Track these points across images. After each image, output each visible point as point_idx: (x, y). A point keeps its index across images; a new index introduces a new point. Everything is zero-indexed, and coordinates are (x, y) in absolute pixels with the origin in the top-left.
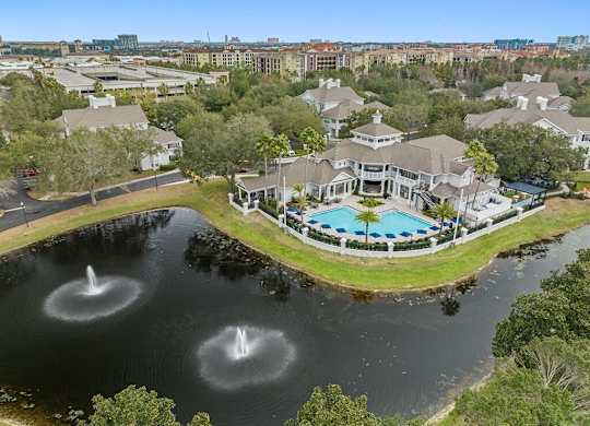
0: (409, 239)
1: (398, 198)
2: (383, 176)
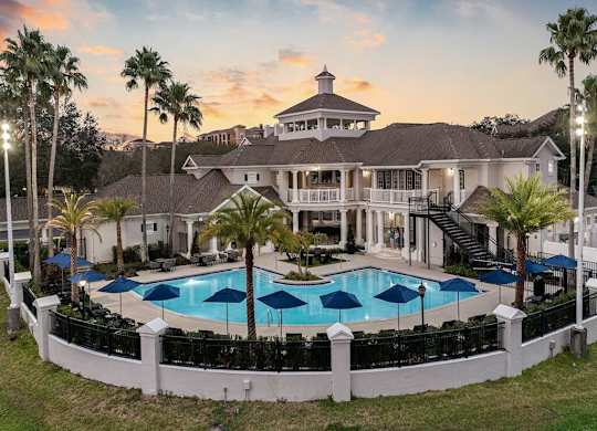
1: (380, 249)
2: (343, 199)
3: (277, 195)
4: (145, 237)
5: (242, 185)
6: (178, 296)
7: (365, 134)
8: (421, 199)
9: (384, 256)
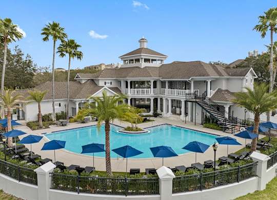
0: (202, 158)
1: (170, 115)
2: (152, 93)
3: (120, 91)
4: (54, 110)
5: (103, 87)
6: (63, 147)
7: (161, 66)
8: (190, 94)
9: (172, 118)
